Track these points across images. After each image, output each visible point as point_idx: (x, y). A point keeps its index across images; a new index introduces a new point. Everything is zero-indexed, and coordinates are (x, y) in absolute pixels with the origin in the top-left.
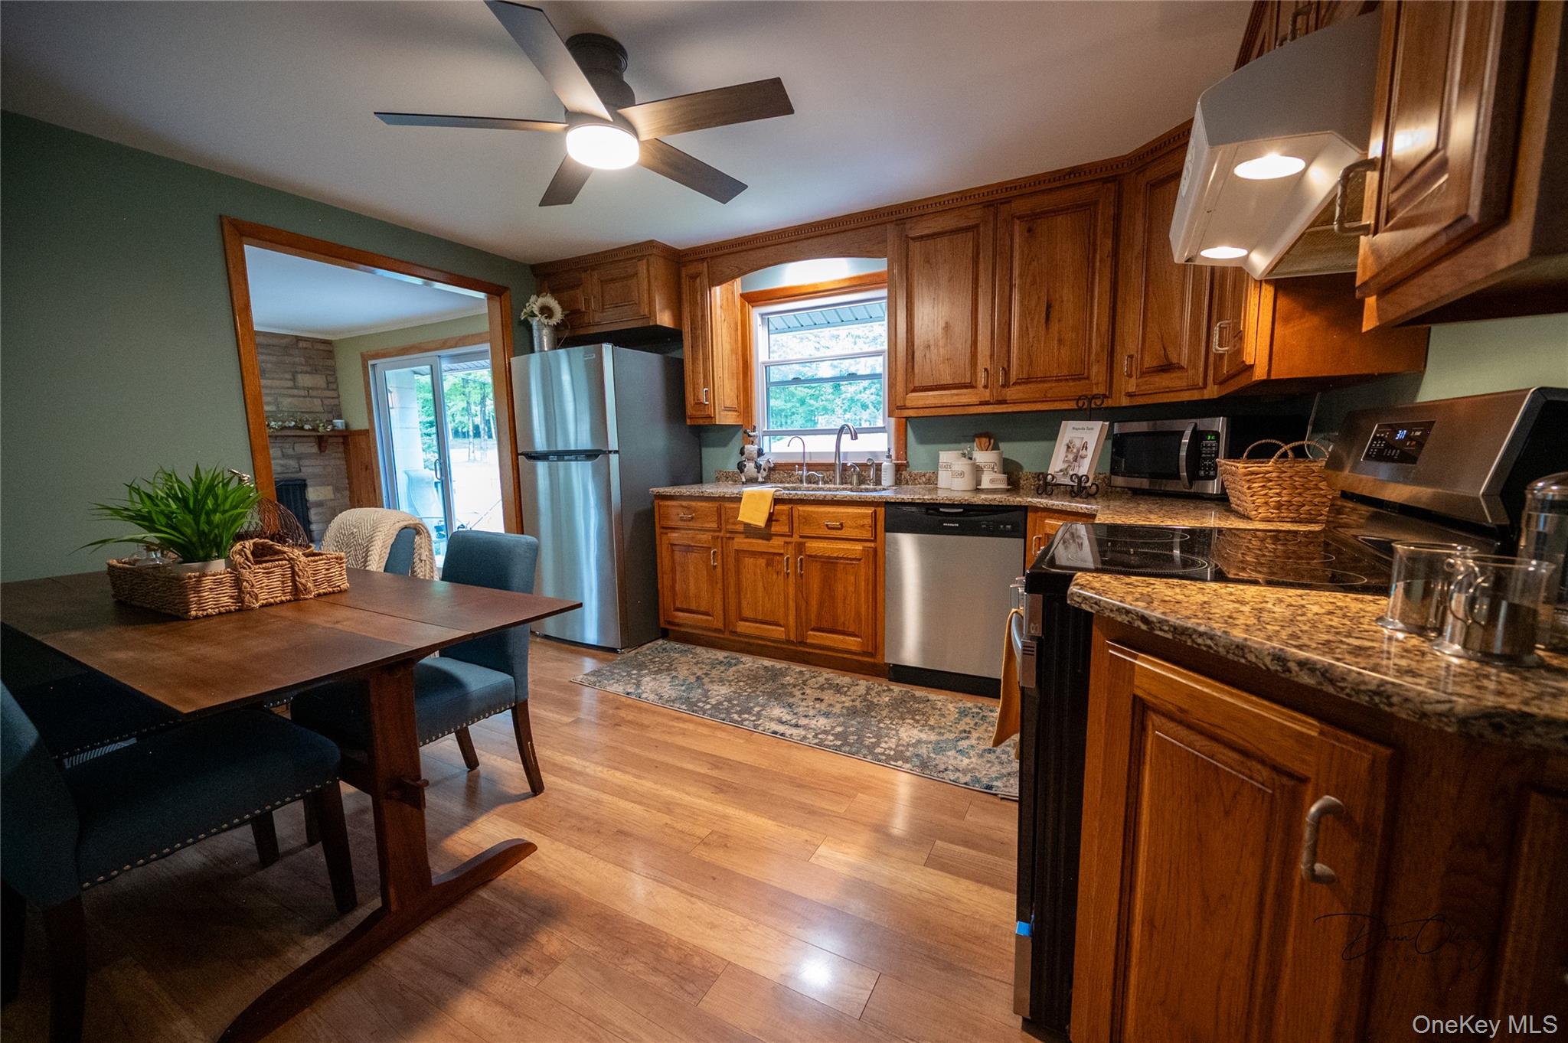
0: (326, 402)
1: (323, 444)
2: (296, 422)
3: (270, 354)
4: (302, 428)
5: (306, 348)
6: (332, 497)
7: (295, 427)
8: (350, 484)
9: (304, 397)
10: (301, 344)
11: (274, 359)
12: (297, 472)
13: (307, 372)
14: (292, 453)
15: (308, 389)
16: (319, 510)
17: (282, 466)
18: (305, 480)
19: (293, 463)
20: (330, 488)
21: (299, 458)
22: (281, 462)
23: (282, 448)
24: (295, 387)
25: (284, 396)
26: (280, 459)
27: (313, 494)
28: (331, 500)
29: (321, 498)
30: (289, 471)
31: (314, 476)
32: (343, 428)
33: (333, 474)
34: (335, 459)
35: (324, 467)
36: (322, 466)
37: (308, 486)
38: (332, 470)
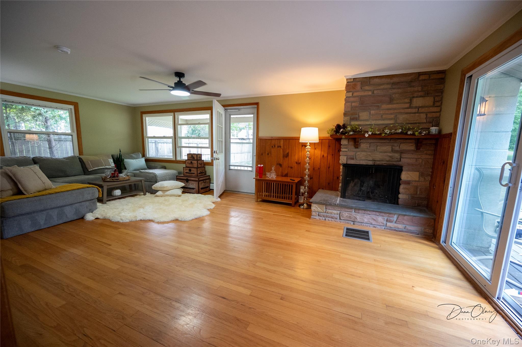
0: (429, 115)
1: (419, 144)
2: (402, 129)
3: (399, 88)
4: (406, 134)
5: (424, 80)
6: (417, 179)
7: (401, 133)
8: (432, 172)
9: (415, 113)
10: (422, 77)
11: (400, 91)
12: (398, 161)
13: (421, 97)
14: (398, 149)
15: (418, 108)
16: (407, 186)
17: (390, 157)
18: (402, 167)
19: (397, 155)
20: (417, 173)
21: (402, 152)
22: (390, 154)
23: (392, 146)
24: (410, 107)
25: (401, 113)
26: (390, 152)
27: (404, 176)
28: (416, 181)
29: (409, 179)
30: (393, 160)
31: (409, 164)
32: (436, 133)
33: (422, 164)
34: (426, 154)
35: (417, 159)
36: (416, 158)
37: (403, 170)
38: (422, 162)
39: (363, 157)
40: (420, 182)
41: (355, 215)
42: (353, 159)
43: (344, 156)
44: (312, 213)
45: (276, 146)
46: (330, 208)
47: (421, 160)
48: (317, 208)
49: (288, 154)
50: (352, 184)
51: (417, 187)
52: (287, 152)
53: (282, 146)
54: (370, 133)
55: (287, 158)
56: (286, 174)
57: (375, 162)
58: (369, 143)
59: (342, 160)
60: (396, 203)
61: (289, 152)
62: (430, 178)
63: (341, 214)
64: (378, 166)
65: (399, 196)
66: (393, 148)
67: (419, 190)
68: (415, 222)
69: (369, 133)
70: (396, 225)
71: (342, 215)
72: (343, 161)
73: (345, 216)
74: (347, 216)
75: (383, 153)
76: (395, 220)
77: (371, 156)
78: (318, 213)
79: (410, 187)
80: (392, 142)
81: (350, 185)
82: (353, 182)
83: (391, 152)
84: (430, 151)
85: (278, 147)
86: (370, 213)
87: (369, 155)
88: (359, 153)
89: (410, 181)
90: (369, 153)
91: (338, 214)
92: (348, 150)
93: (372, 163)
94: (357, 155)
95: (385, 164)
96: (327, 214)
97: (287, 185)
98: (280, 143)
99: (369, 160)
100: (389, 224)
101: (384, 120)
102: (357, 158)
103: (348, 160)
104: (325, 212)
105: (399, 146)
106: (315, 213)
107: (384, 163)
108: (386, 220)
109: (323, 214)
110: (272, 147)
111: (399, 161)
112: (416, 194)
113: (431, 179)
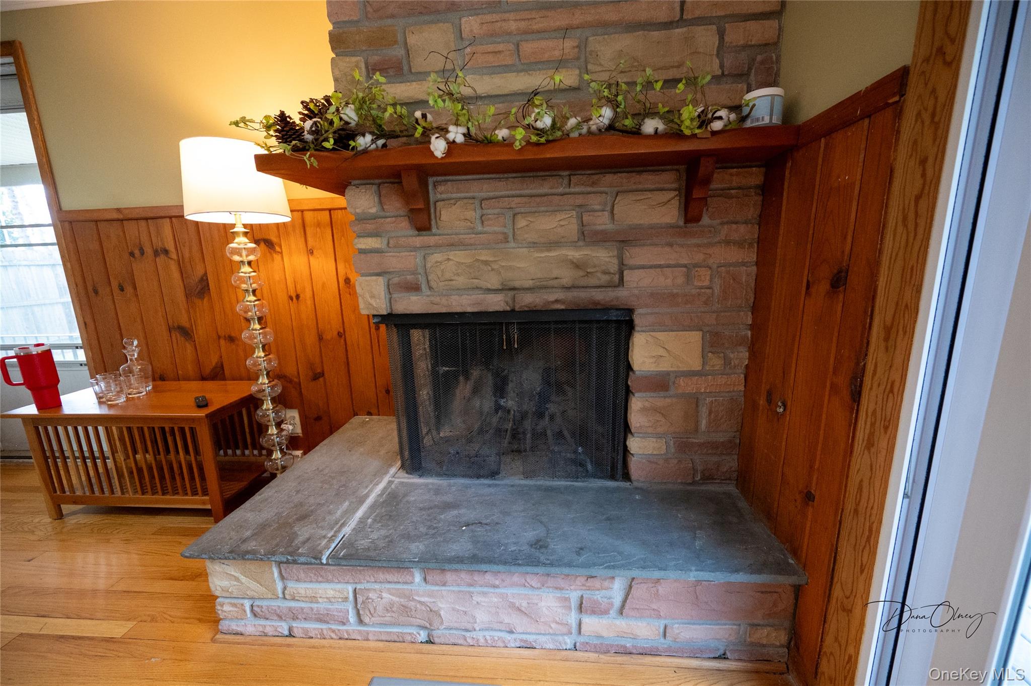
0: (732, 35)
1: (697, 194)
4: (636, 132)
6: (695, 364)
8: (755, 327)
9: (668, 25)
12: (610, 286)
14: (610, 227)
16: (658, 399)
17: (577, 265)
18: (630, 311)
19: (604, 257)
20: (695, 337)
21: (624, 239)
22: (574, 254)
23: (582, 209)
25: (606, 24)
26: (574, 244)
27: (643, 354)
28: (690, 373)
29: (665, 367)
30: (593, 281)
31: (658, 297)
32: (775, 121)
33: (713, 294)
34: (727, 242)
35: (689, 269)
36: (685, 266)
37: (637, 328)
38: (711, 280)
39: (458, 275)
40: (706, 375)
41: (430, 596)
42: (414, 288)
43: (374, 278)
44: (218, 607)
45: (148, 251)
46: (302, 575)
47: (705, 274)
48: (237, 579)
49: (204, 280)
50: (463, 389)
51: (695, 400)
52: (199, 272)
53: (170, 246)
54: (456, 134)
55: (206, 300)
56: (215, 367)
57: (514, 298)
58: (477, 202)
59: (367, 296)
60: (620, 472)
61: (206, 274)
62: (747, 354)
63: (360, 600)
64: (533, 312)
65: (628, 443)
66: (584, 218)
67: (704, 411)
68: (706, 603)
69: (451, 136)
70: (622, 624)
71: (363, 602)
72: (373, 302)
73: (380, 609)
74: (392, 604)
75: (542, 251)
76: (617, 601)
77: (493, 270)
78: (247, 604)
79: (668, 400)
80: (577, 189)
81: (458, 392)
82: (467, 378)
83: (581, 243)
84: (742, 228)
85: (156, 253)
86: (497, 582)
87: (486, 263)
88: (437, 257)
89: (668, 373)
90: (485, 256)
91: (346, 599)
92: (385, 242)
93: (502, 304)
94: (429, 265)
95: (557, 301)
96: (293, 604)
97: (172, 429)
98: (158, 233)
99: (489, 291)
100: (591, 623)
101: (530, 67)
102: (433, 284)
103: (394, 296)
104: (281, 595)
105: (608, 208)
106: (234, 605)
107: (552, 298)
108: (574, 603)
109: (274, 603)
110: (132, 254)
111: (615, 287)
112: (697, 430)
113: (749, 359)
